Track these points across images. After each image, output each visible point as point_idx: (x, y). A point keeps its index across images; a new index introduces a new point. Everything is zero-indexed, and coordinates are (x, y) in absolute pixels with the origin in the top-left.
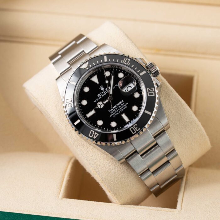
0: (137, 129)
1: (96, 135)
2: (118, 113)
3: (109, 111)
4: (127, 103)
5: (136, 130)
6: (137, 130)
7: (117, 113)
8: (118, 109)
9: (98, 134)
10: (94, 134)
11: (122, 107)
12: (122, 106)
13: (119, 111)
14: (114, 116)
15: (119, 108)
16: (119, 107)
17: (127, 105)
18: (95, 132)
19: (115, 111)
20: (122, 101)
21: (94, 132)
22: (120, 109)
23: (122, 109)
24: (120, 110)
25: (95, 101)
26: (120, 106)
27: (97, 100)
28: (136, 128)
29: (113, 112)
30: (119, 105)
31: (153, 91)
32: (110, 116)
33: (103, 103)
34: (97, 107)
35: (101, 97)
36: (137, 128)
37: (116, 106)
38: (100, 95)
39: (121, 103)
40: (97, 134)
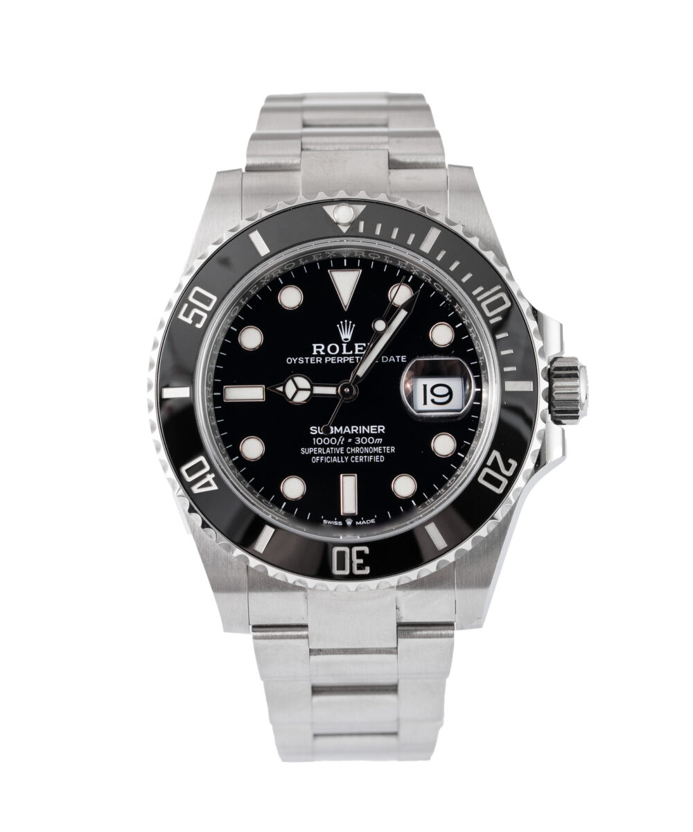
0: (360, 567)
1: (208, 484)
2: (335, 460)
3: (314, 430)
4: (393, 450)
5: (355, 567)
6: (357, 572)
7: (333, 455)
8: (346, 445)
9: (214, 487)
10: (203, 476)
11: (367, 450)
12: (368, 445)
13: (346, 454)
14: (315, 460)
15: (353, 445)
16: (354, 440)
17: (385, 454)
18: (209, 472)
19: (330, 445)
20: (381, 429)
21: (208, 468)
22: (357, 450)
23: (359, 454)
24: (350, 455)
25: (290, 360)
26: (359, 440)
27: (301, 360)
28: (357, 561)
29: (323, 446)
30: (361, 436)
31: (509, 474)
32: (303, 451)
33: (311, 390)
34: (281, 389)
35: (319, 360)
36: (361, 561)
37: (347, 430)
38: (325, 350)
39: (371, 429)
40: (212, 482)
